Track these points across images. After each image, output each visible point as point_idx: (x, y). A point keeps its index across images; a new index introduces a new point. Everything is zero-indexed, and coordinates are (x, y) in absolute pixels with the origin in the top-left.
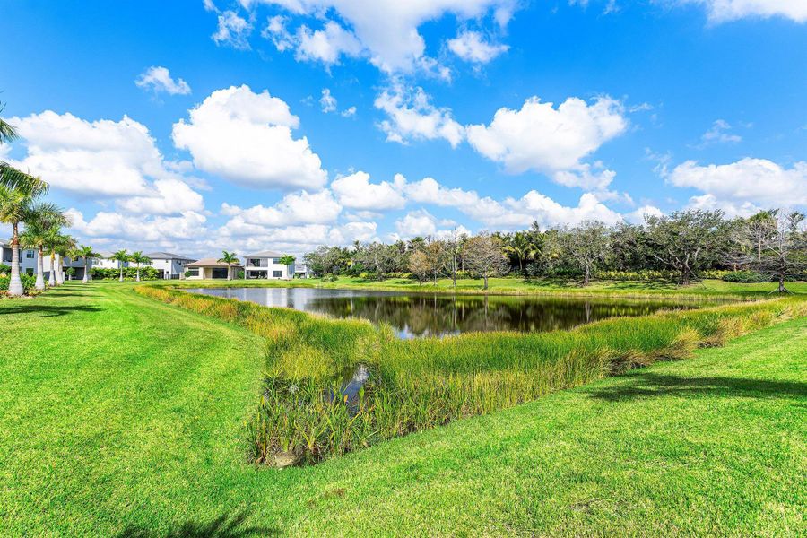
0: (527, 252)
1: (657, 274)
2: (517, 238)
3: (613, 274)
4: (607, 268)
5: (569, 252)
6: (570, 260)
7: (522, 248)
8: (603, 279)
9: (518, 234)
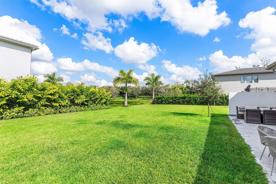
0: (124, 91)
1: (150, 96)
3: (142, 96)
4: (141, 95)
5: (132, 92)
6: (133, 93)
7: (123, 90)
8: (140, 98)
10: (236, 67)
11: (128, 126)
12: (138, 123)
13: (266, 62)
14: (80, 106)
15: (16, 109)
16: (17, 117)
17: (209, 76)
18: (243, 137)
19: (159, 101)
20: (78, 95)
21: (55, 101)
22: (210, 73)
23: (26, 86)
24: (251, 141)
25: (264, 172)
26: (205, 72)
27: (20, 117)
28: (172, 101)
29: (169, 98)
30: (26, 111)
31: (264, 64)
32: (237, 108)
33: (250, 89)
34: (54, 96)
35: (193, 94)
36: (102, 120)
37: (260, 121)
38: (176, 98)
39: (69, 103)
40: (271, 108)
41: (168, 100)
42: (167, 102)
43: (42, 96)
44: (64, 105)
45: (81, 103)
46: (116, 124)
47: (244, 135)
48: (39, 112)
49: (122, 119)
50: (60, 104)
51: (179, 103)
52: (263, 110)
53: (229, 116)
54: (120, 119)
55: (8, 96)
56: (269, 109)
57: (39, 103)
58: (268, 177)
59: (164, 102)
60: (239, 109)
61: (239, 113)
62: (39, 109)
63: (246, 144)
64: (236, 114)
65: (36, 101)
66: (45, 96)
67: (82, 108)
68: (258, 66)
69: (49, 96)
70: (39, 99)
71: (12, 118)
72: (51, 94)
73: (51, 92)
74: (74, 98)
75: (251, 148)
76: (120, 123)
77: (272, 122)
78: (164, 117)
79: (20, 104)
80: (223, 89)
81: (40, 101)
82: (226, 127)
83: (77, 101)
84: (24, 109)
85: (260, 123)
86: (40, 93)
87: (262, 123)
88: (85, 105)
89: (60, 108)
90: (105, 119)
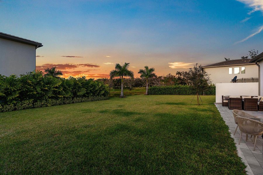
5: (127, 83)
10: (226, 59)
11: (128, 114)
12: (136, 111)
13: (254, 54)
14: (82, 97)
17: (199, 69)
18: (224, 120)
19: (153, 92)
20: (80, 88)
22: (199, 67)
24: (230, 123)
25: (235, 143)
26: (195, 65)
27: (30, 108)
28: (164, 91)
29: (161, 89)
30: (35, 102)
31: (253, 55)
32: (223, 96)
33: (236, 80)
34: (59, 89)
35: (184, 85)
36: (104, 109)
37: (241, 108)
38: (168, 89)
39: (72, 95)
40: (252, 97)
41: (161, 91)
42: (160, 93)
43: (49, 89)
44: (68, 97)
45: (82, 95)
46: (117, 112)
47: (226, 119)
48: (46, 103)
49: (122, 108)
50: (65, 96)
51: (171, 94)
52: (244, 98)
53: (215, 104)
54: (119, 108)
55: (20, 89)
56: (250, 97)
57: (46, 95)
58: (236, 145)
59: (157, 93)
60: (224, 98)
61: (224, 101)
62: (46, 100)
63: (226, 125)
64: (221, 102)
67: (83, 99)
68: (247, 57)
69: (55, 89)
70: (46, 91)
71: (24, 109)
73: (56, 86)
74: (76, 91)
75: (229, 128)
76: (121, 111)
77: (251, 108)
78: (158, 106)
80: (211, 81)
81: (47, 93)
82: (211, 113)
84: (33, 101)
85: (241, 109)
87: (243, 109)
88: (86, 97)
90: (106, 109)
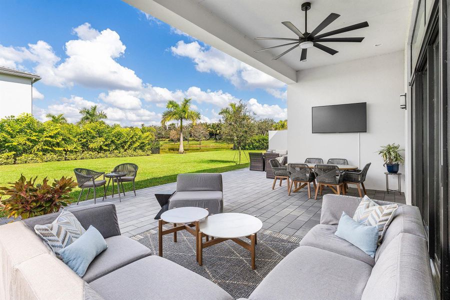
2: (213, 125)
9: (213, 124)
14: (98, 151)
15: (5, 155)
16: (6, 164)
20: (93, 137)
21: (58, 145)
23: (18, 127)
27: (10, 164)
28: (258, 144)
29: (254, 140)
30: (18, 157)
34: (56, 139)
37: (262, 168)
38: (263, 141)
39: (79, 148)
41: (252, 143)
42: (251, 146)
43: (38, 139)
44: (72, 151)
45: (97, 147)
50: (66, 148)
57: (35, 147)
59: (247, 147)
62: (36, 154)
65: (29, 146)
66: (41, 139)
67: (101, 154)
69: (49, 139)
70: (35, 142)
72: (51, 137)
73: (50, 134)
74: (87, 141)
79: (11, 149)
81: (35, 145)
83: (91, 146)
84: (15, 154)
86: (35, 136)
88: (105, 151)
89: (66, 154)
